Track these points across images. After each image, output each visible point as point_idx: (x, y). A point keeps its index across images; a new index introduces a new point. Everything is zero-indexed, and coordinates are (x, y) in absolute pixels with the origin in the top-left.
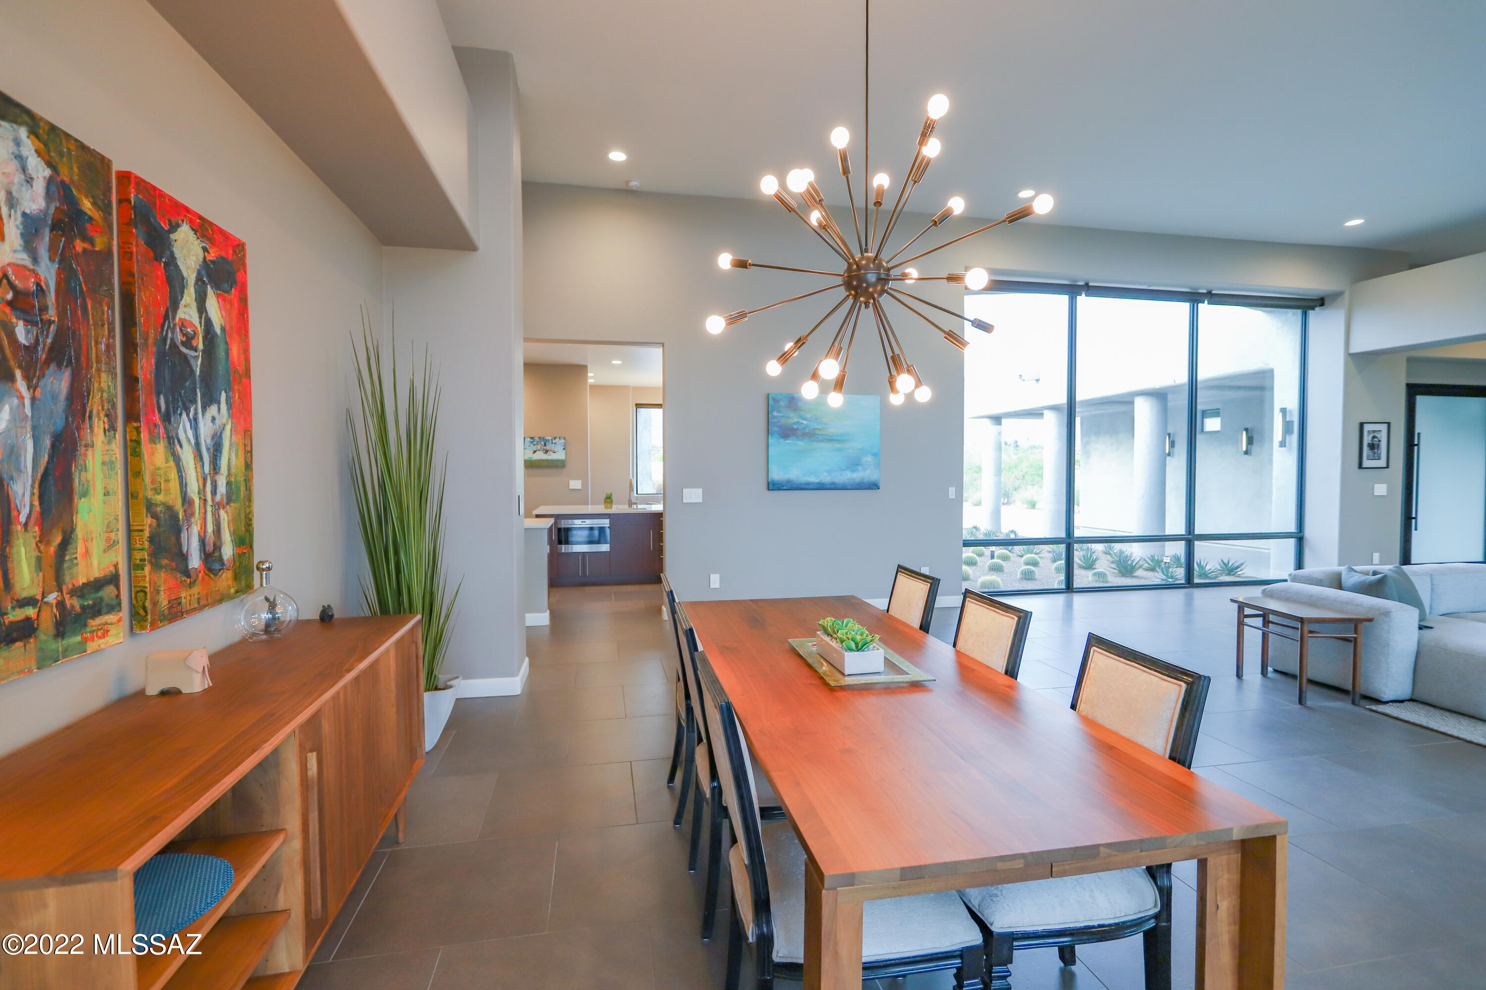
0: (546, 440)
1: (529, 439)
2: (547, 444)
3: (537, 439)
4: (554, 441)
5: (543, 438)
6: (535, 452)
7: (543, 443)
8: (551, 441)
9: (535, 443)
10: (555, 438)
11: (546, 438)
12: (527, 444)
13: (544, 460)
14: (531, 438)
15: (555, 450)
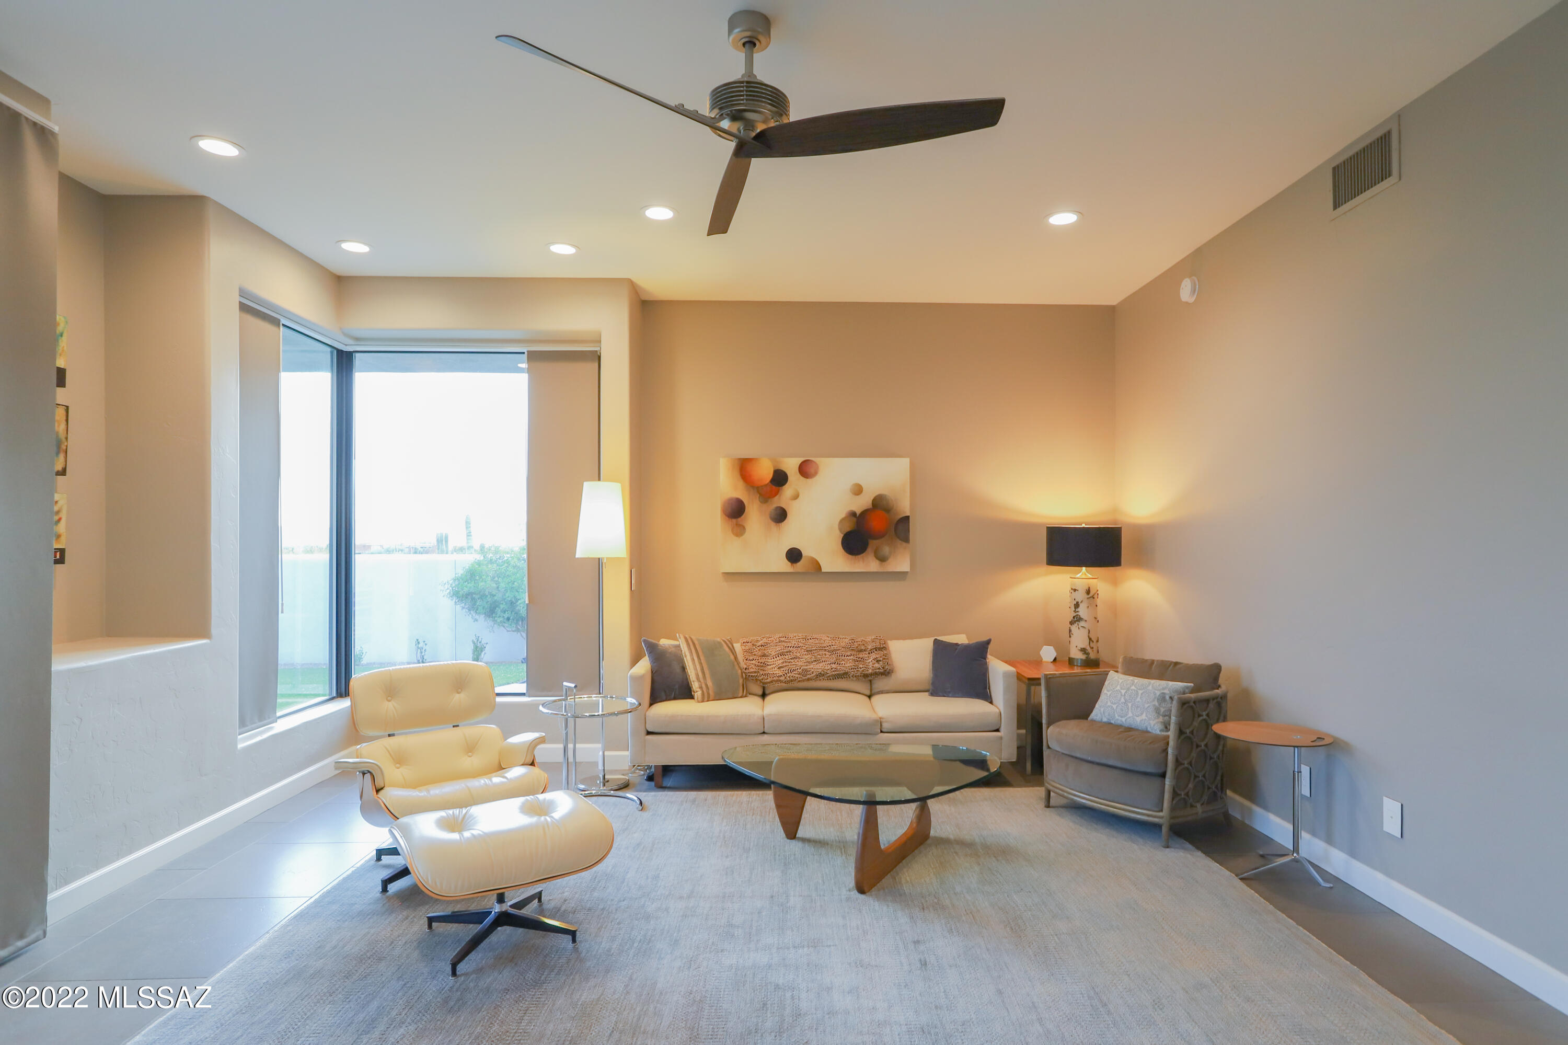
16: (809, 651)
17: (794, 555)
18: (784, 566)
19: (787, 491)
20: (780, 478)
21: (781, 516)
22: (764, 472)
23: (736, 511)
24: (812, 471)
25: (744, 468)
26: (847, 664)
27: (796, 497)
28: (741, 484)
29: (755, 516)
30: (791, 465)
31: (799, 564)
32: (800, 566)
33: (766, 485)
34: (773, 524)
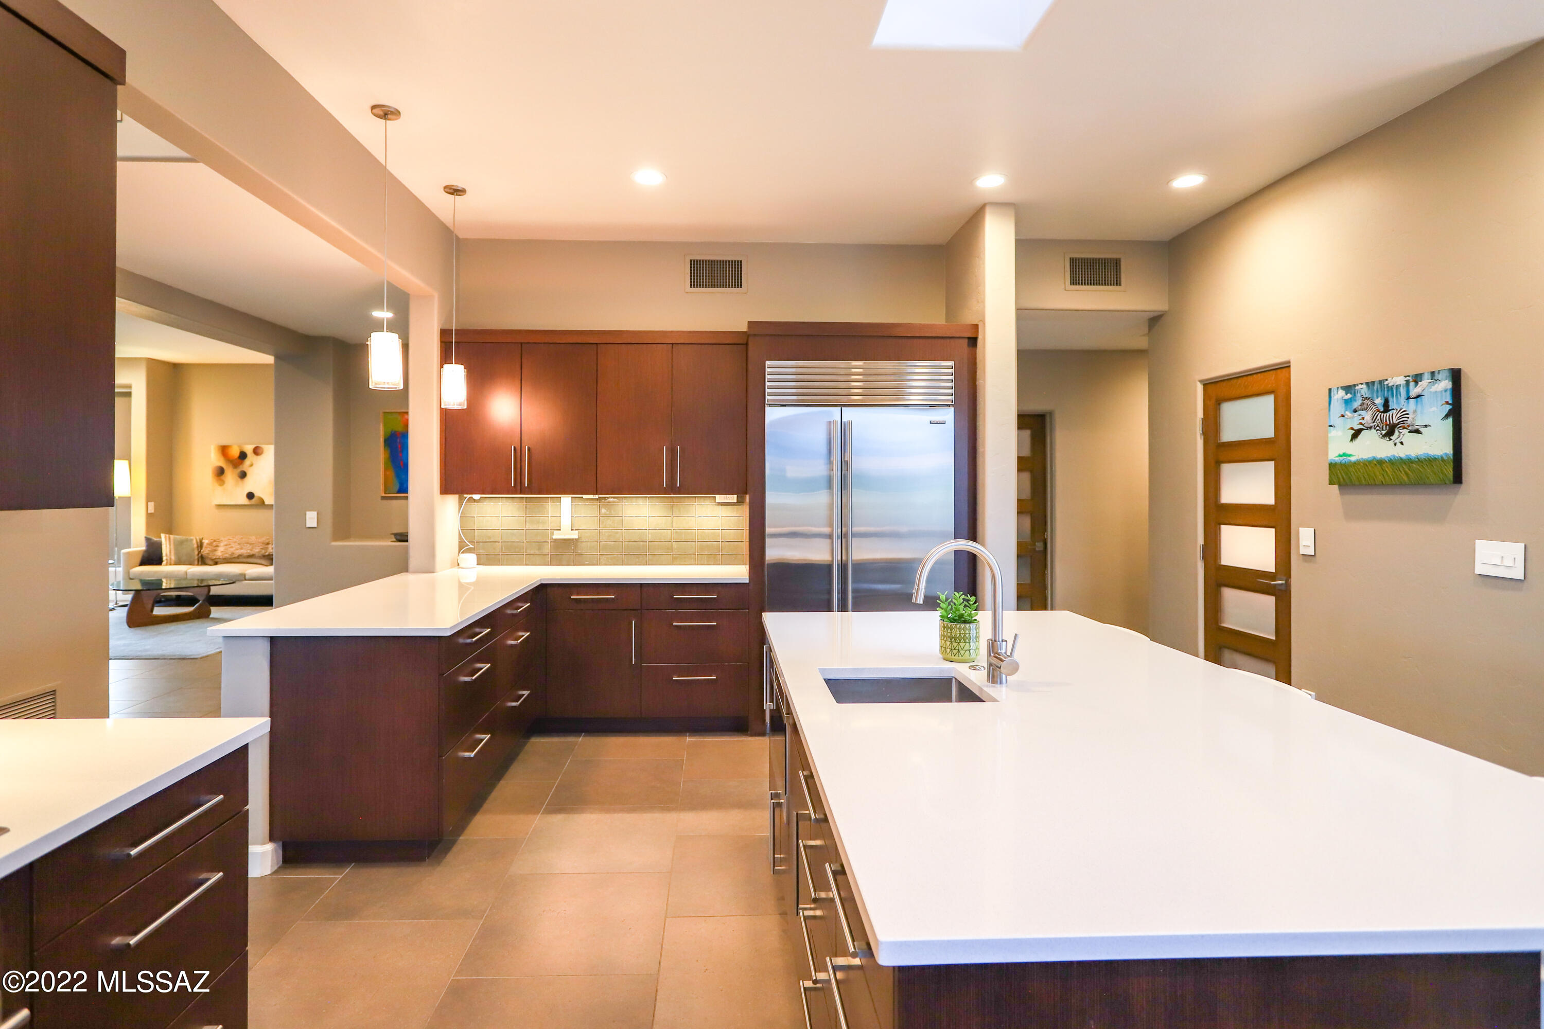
0: (1390, 388)
1: (1342, 393)
2: (1392, 405)
3: (1363, 390)
4: (1414, 391)
5: (1381, 382)
6: (1356, 434)
7: (1379, 401)
8: (1403, 391)
9: (1356, 404)
10: (1417, 378)
11: (1391, 382)
12: (1337, 407)
13: (1381, 462)
14: (1348, 389)
15: (1419, 422)
16: (239, 544)
17: (250, 496)
18: (245, 501)
19: (247, 462)
20: (243, 456)
21: (243, 475)
22: (235, 452)
23: (220, 472)
24: (260, 451)
25: (224, 450)
26: (256, 550)
27: (251, 465)
28: (222, 459)
29: (231, 476)
30: (249, 449)
31: (254, 500)
32: (253, 501)
33: (236, 459)
34: (239, 479)
